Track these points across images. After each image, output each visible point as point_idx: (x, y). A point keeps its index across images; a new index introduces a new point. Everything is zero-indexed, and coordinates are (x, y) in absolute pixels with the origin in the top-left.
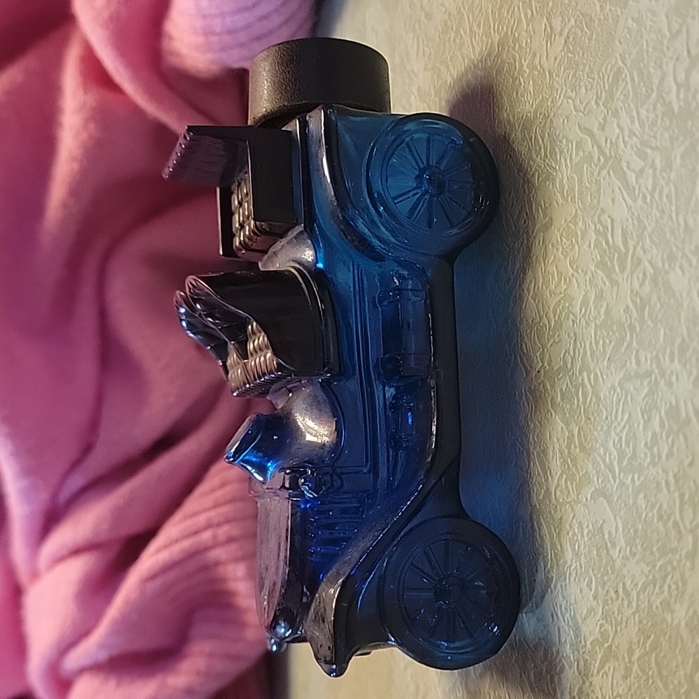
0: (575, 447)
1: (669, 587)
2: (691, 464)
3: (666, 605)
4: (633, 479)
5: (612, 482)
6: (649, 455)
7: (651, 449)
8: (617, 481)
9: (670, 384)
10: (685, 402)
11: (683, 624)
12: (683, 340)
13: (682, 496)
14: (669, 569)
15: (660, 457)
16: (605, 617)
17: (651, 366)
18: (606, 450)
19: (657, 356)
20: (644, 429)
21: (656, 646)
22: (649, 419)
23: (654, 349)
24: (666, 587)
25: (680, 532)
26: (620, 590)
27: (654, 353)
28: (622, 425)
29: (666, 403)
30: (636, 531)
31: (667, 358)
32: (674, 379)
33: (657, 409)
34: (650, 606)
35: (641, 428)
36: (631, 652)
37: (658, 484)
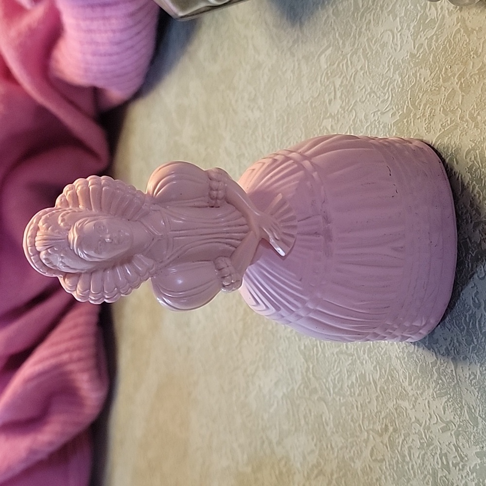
0: (310, 373)
1: (354, 452)
2: (369, 402)
3: (352, 459)
4: (340, 399)
5: (329, 396)
6: (349, 391)
7: (350, 389)
8: (332, 396)
9: (362, 363)
10: (369, 374)
11: (359, 469)
12: (370, 346)
13: (364, 415)
14: (355, 443)
15: (354, 394)
16: (320, 455)
17: (353, 352)
18: (327, 381)
19: (357, 349)
20: (347, 379)
21: (345, 475)
22: (351, 375)
23: (356, 345)
24: (352, 452)
25: (361, 430)
26: (329, 446)
27: (356, 347)
28: (336, 372)
29: (359, 371)
30: (339, 423)
31: (362, 351)
32: (364, 362)
33: (355, 372)
34: (344, 457)
35: (346, 377)
36: (332, 475)
37: (353, 405)
